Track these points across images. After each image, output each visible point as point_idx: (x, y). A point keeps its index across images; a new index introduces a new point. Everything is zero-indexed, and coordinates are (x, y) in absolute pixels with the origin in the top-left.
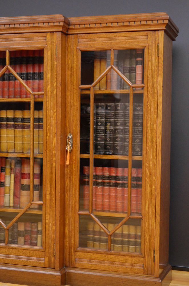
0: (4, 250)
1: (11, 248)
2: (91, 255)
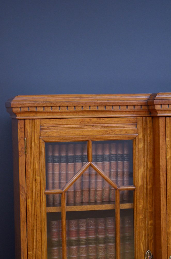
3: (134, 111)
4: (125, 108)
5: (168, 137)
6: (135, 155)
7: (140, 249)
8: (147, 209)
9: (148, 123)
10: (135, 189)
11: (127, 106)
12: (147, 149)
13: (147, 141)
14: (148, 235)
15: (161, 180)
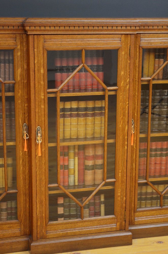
0: (81, 224)
1: (87, 222)
2: (147, 213)
3: (14, 30)
4: (7, 28)
5: (35, 49)
6: (15, 60)
7: (19, 122)
8: (24, 96)
9: (24, 38)
10: (15, 83)
11: (8, 26)
12: (23, 56)
13: (24, 50)
14: (25, 113)
15: (31, 77)
